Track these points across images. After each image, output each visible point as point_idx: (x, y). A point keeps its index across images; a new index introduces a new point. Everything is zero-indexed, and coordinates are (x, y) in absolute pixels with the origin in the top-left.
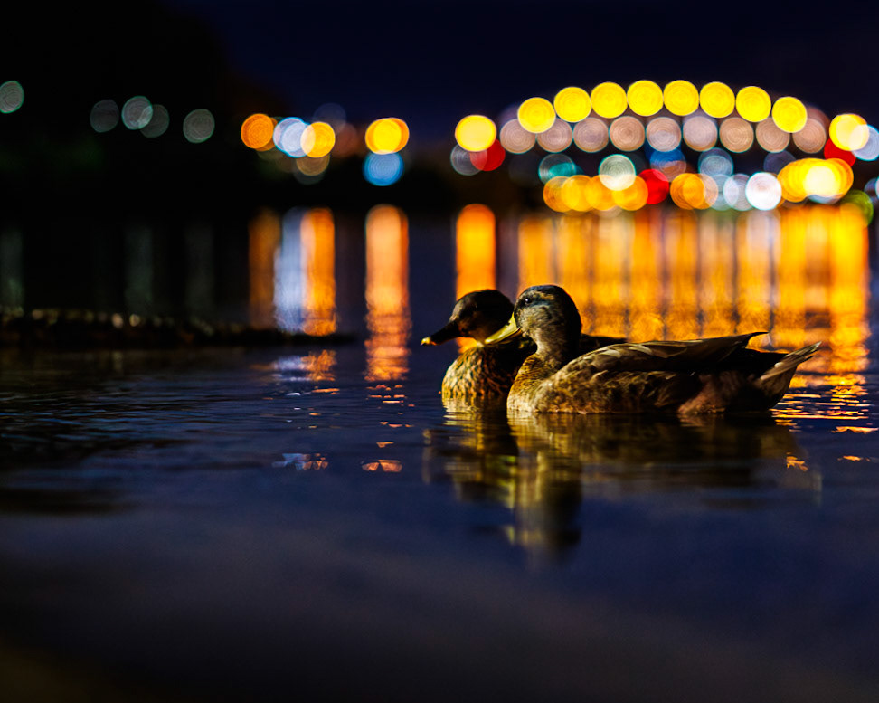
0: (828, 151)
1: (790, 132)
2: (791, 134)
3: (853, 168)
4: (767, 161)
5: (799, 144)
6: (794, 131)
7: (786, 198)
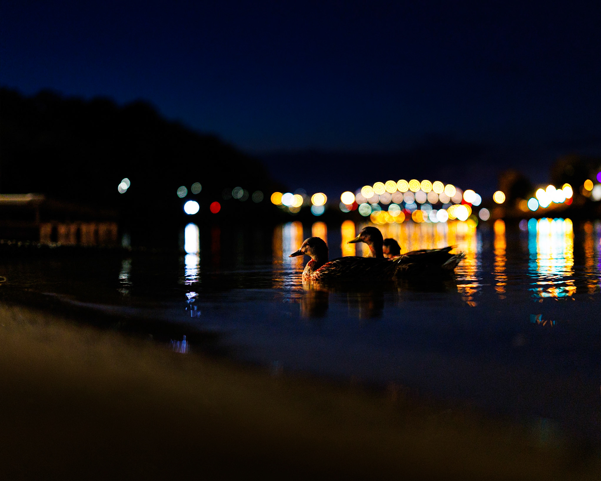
0: (463, 202)
1: (450, 197)
2: (451, 198)
3: (471, 208)
4: (443, 206)
5: (453, 200)
6: (451, 197)
7: (449, 218)
